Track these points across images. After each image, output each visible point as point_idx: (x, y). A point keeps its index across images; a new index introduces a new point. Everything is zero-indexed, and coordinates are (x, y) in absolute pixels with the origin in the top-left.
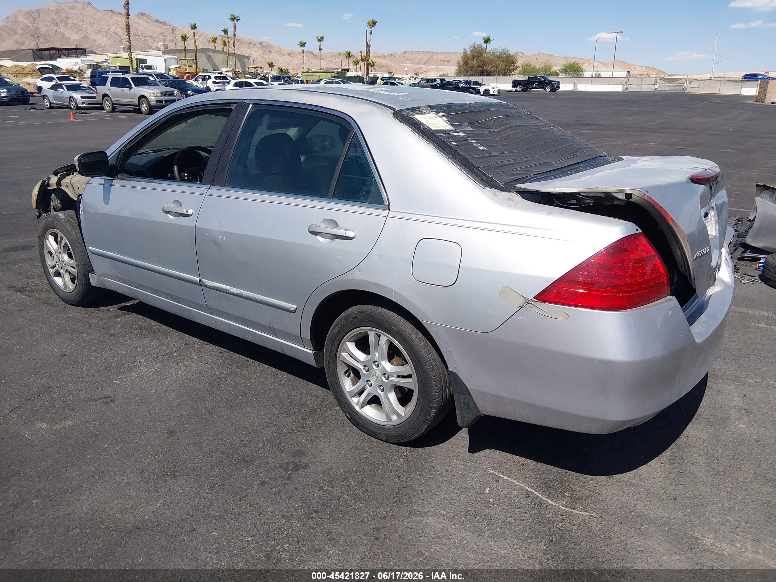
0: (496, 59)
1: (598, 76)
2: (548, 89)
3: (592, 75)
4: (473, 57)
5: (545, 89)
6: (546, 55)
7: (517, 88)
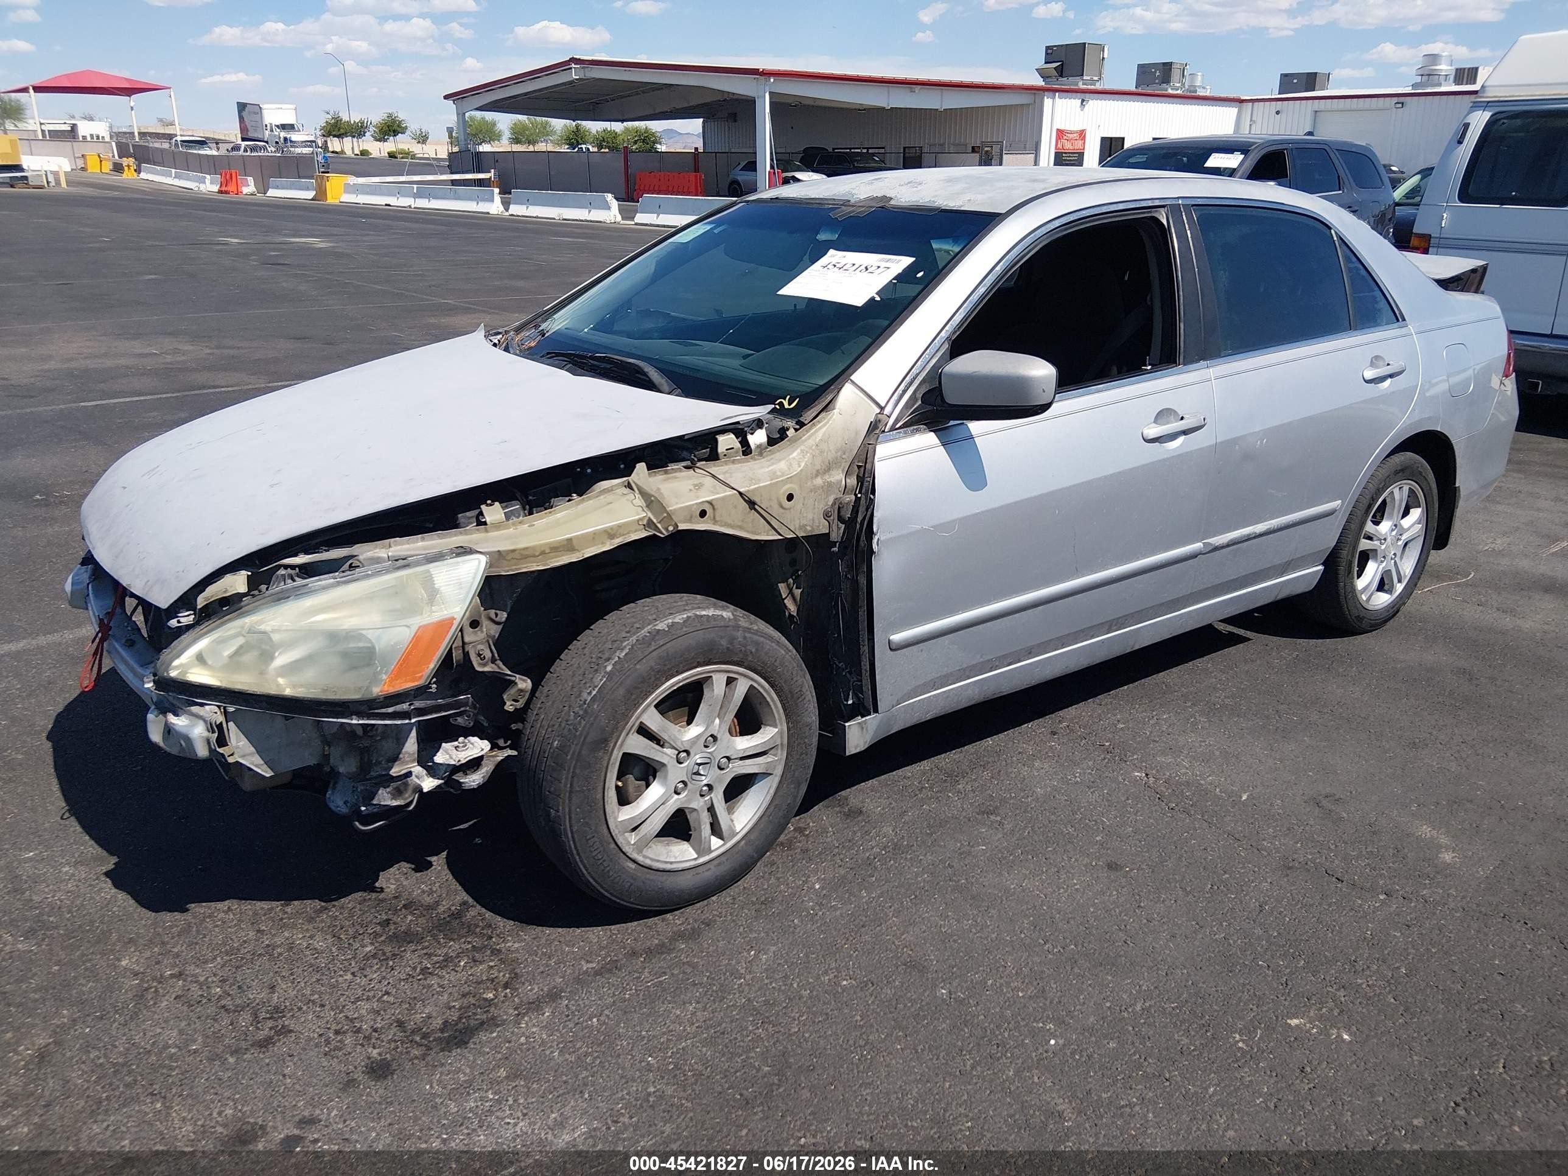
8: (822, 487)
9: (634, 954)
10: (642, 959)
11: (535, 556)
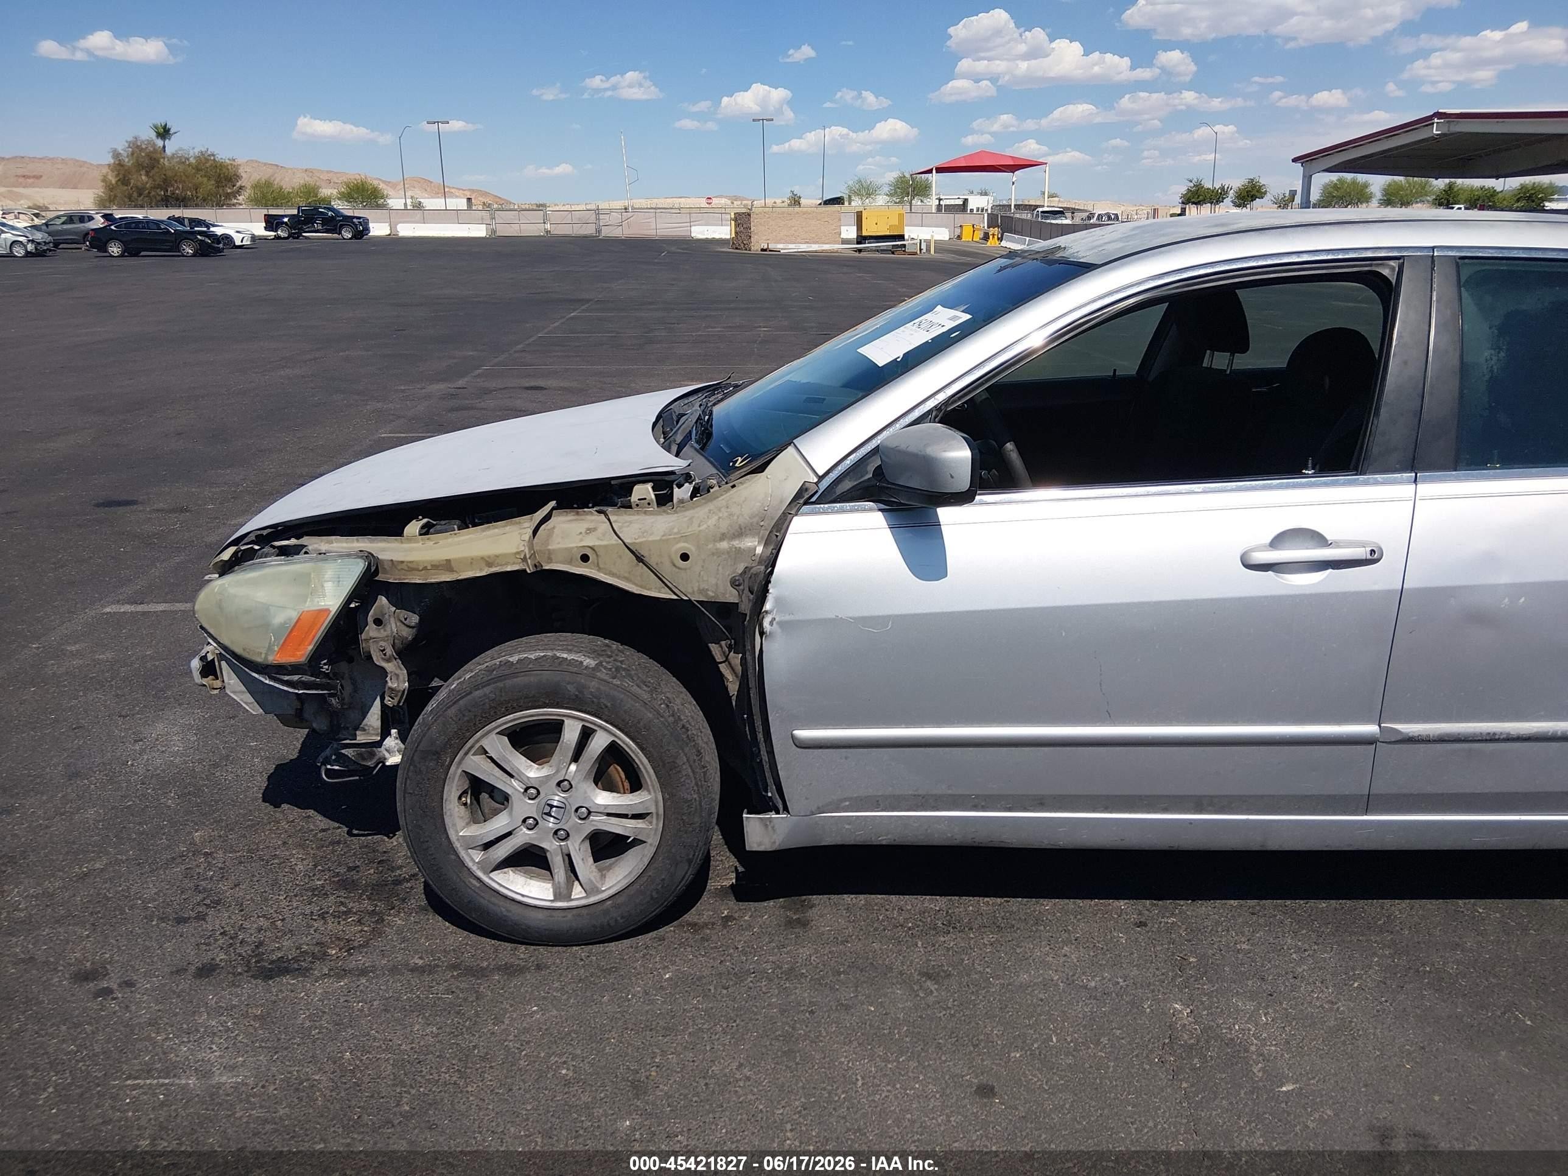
0: (192, 171)
1: (418, 206)
2: (347, 234)
3: (405, 204)
4: (139, 166)
5: (340, 233)
6: (265, 164)
7: (276, 231)
8: (728, 553)
9: (454, 967)
10: (455, 974)
11: (418, 570)
